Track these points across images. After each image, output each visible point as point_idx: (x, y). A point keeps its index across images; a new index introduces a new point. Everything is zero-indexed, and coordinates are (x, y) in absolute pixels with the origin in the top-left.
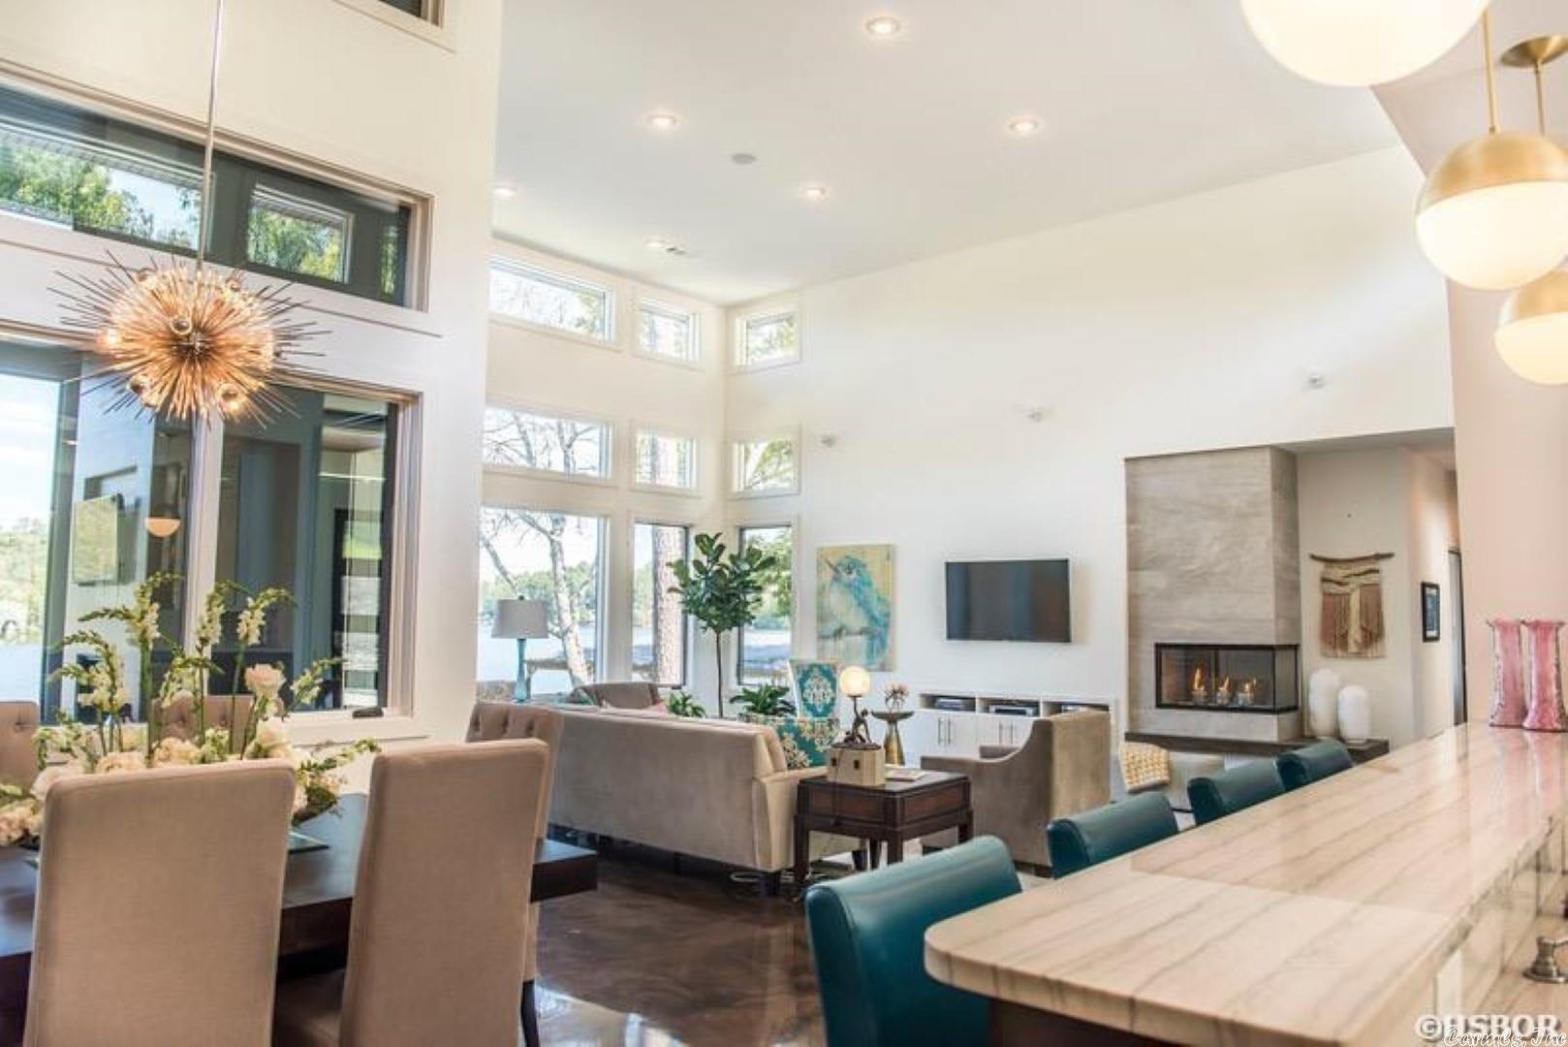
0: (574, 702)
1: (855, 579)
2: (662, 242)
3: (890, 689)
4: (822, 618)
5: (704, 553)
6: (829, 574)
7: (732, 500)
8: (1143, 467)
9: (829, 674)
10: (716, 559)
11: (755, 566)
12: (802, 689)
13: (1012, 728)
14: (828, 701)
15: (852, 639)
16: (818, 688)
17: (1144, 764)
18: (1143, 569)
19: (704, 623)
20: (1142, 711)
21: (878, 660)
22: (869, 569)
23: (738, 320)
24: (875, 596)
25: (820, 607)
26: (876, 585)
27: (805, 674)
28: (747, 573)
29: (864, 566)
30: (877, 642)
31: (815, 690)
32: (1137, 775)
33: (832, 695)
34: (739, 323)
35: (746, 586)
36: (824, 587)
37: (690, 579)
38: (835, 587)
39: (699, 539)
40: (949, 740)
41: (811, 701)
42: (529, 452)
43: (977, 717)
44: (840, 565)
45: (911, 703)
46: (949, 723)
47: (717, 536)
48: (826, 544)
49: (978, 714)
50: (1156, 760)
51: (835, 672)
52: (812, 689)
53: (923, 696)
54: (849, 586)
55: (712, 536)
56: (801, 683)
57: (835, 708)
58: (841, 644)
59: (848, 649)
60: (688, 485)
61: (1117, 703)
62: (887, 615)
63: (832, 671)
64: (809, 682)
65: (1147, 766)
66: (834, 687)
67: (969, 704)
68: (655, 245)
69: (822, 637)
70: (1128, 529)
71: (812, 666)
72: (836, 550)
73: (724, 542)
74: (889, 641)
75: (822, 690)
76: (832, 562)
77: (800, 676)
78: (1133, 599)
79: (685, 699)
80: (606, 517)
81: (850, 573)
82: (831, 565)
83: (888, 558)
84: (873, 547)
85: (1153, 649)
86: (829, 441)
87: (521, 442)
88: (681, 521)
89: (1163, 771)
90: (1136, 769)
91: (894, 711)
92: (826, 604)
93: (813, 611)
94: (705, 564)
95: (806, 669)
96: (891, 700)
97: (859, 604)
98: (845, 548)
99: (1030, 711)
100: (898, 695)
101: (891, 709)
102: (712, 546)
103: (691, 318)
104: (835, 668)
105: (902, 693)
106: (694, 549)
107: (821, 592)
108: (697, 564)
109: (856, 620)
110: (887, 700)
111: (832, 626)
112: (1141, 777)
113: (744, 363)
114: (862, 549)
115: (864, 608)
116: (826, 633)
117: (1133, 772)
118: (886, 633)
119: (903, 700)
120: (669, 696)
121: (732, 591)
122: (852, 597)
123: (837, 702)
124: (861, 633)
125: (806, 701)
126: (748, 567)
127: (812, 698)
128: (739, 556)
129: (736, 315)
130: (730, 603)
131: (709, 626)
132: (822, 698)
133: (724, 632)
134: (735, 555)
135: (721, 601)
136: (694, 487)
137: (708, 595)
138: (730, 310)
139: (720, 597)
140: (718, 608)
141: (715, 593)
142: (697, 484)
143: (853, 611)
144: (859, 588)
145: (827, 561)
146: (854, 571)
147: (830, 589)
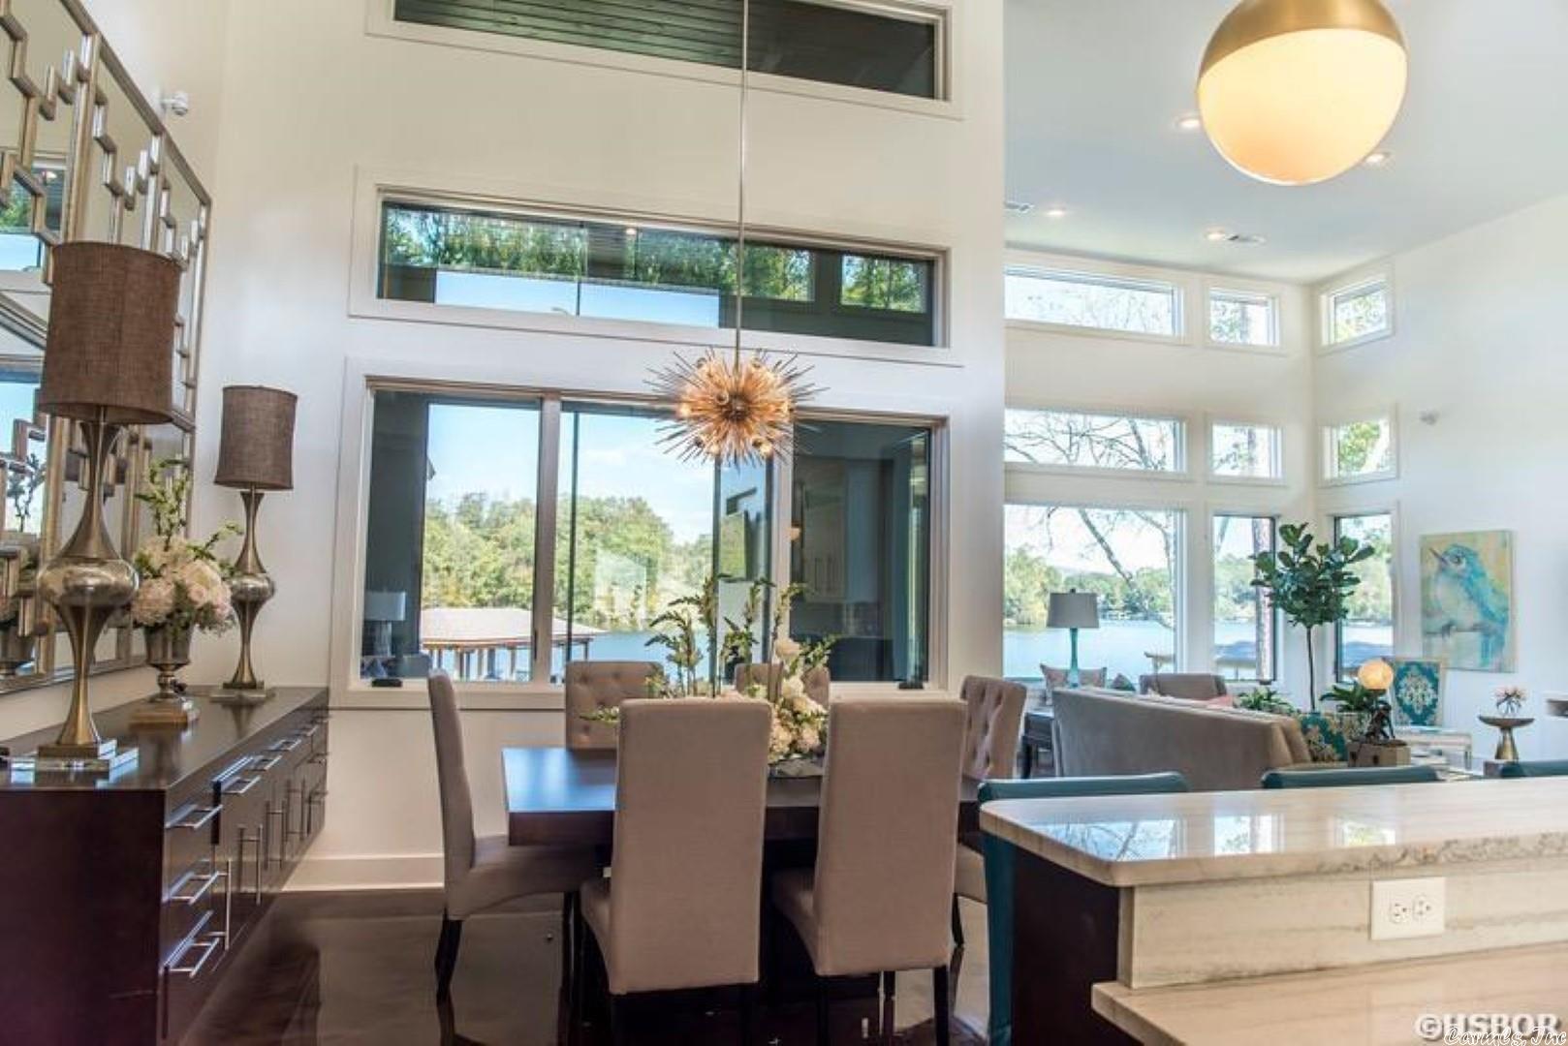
0: (1118, 688)
1: (1464, 571)
2: (1221, 232)
3: (1502, 692)
4: (1427, 613)
5: (1290, 544)
6: (1433, 565)
7: (1322, 488)
9: (1430, 674)
10: (1303, 552)
11: (1350, 557)
12: (1397, 690)
14: (1429, 702)
15: (1463, 635)
16: (1416, 688)
19: (1291, 617)
21: (1494, 661)
22: (1481, 556)
23: (1324, 297)
24: (1490, 588)
25: (1425, 599)
26: (1490, 575)
27: (1401, 671)
28: (1342, 564)
29: (1475, 555)
30: (1493, 640)
31: (1413, 690)
33: (1433, 697)
34: (1325, 300)
35: (1339, 579)
37: (1276, 571)
38: (1442, 579)
39: (1283, 530)
41: (1407, 701)
42: (1141, 446)
44: (1446, 553)
45: (1532, 709)
47: (1303, 527)
48: (1430, 532)
51: (1437, 673)
52: (1408, 689)
53: (1549, 700)
54: (1458, 577)
55: (1297, 526)
56: (1397, 687)
57: (1437, 711)
58: (1451, 641)
59: (1459, 646)
60: (1273, 475)
62: (1505, 609)
63: (1433, 671)
64: (1404, 682)
66: (1435, 688)
68: (1214, 237)
69: (1428, 634)
71: (1409, 665)
72: (1444, 537)
73: (1312, 533)
74: (1507, 639)
75: (1420, 691)
76: (1438, 551)
77: (1395, 676)
79: (1270, 694)
80: (1182, 511)
81: (1459, 562)
82: (1435, 554)
83: (1505, 545)
84: (1487, 535)
86: (1430, 419)
87: (1133, 437)
88: (1268, 512)
91: (1508, 717)
92: (1432, 598)
93: (1418, 605)
94: (1291, 554)
95: (1402, 666)
96: (1504, 705)
97: (1471, 598)
98: (1453, 535)
100: (1513, 699)
101: (1503, 715)
102: (1298, 537)
103: (1270, 302)
104: (1437, 666)
105: (1518, 697)
106: (1279, 538)
107: (1425, 583)
108: (1284, 556)
109: (1466, 614)
110: (1498, 704)
111: (1439, 622)
113: (1332, 341)
114: (1473, 535)
115: (1476, 602)
116: (1432, 630)
118: (1503, 631)
119: (1520, 707)
120: (1252, 691)
121: (1321, 584)
122: (1462, 589)
123: (1438, 704)
124: (1474, 629)
125: (1400, 701)
126: (1343, 558)
127: (1408, 698)
128: (1331, 547)
129: (1322, 293)
130: (1320, 597)
131: (1298, 620)
132: (1420, 699)
133: (1315, 627)
134: (1327, 546)
135: (1309, 594)
136: (1280, 475)
137: (1294, 588)
138: (1314, 288)
139: (1308, 590)
140: (1306, 602)
141: (1302, 585)
142: (1283, 472)
143: (1463, 605)
144: (1469, 579)
145: (1431, 550)
146: (1464, 561)
147: (1436, 580)
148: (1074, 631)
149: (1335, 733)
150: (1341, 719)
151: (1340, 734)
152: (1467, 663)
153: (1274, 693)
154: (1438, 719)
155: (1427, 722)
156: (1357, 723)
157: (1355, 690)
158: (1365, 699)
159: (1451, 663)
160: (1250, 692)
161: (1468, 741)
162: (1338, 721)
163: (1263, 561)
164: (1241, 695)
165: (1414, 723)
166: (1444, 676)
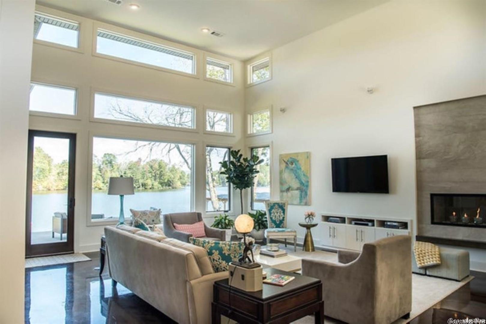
1: (294, 167)
2: (208, 29)
3: (307, 214)
4: (282, 183)
5: (235, 158)
6: (284, 165)
7: (246, 137)
8: (423, 111)
9: (282, 207)
10: (239, 161)
11: (256, 163)
12: (270, 214)
13: (362, 232)
14: (281, 218)
16: (277, 213)
17: (427, 254)
18: (424, 158)
19: (235, 186)
20: (424, 226)
21: (304, 201)
22: (300, 162)
23: (249, 66)
24: (302, 173)
26: (303, 169)
27: (271, 207)
28: (253, 166)
29: (298, 161)
30: (303, 194)
31: (276, 214)
32: (423, 260)
33: (283, 216)
34: (249, 68)
35: (252, 171)
36: (282, 171)
37: (229, 168)
38: (287, 171)
39: (232, 153)
40: (334, 236)
41: (274, 218)
43: (346, 226)
44: (288, 161)
45: (317, 220)
46: (334, 228)
47: (239, 151)
48: (283, 153)
49: (347, 225)
50: (433, 253)
51: (285, 206)
52: (274, 214)
53: (323, 216)
54: (292, 170)
55: (237, 151)
56: (270, 211)
57: (284, 222)
58: (289, 194)
59: (292, 196)
60: (230, 132)
61: (412, 221)
62: (308, 182)
63: (283, 206)
64: (273, 210)
65: (428, 256)
66: (284, 213)
67: (343, 220)
68: (205, 31)
69: (282, 191)
70: (416, 140)
71: (275, 204)
72: (287, 155)
73: (242, 153)
74: (308, 193)
75: (279, 214)
76: (285, 160)
77: (269, 208)
78: (419, 173)
79: (226, 217)
80: (193, 144)
81: (292, 164)
82: (285, 162)
83: (308, 157)
84: (302, 154)
85: (429, 196)
86: (283, 110)
88: (227, 146)
89: (438, 259)
90: (423, 257)
91: (309, 224)
92: (283, 178)
93: (279, 180)
94: (235, 162)
95: (272, 205)
96: (308, 219)
97: (296, 177)
98: (290, 154)
99: (370, 224)
100: (311, 216)
101: (307, 223)
102: (237, 155)
103: (230, 66)
104: (284, 204)
105: (312, 216)
106: (231, 156)
107: (281, 172)
108: (232, 163)
109: (295, 184)
110: (306, 219)
111: (285, 187)
112: (425, 261)
113: (251, 82)
114: (297, 154)
115: (298, 179)
117: (421, 258)
118: (307, 190)
119: (313, 219)
121: (245, 173)
122: (294, 174)
123: (285, 219)
124: (297, 189)
125: (271, 218)
126: (253, 164)
127: (274, 217)
128: (249, 159)
129: (248, 64)
130: (245, 178)
131: (237, 187)
132: (278, 217)
133: (243, 190)
134: (247, 158)
135: (241, 177)
136: (232, 132)
137: (235, 175)
138: (245, 62)
139: (240, 176)
140: (239, 180)
141: (238, 174)
142: (233, 131)
143: (294, 180)
144: (296, 171)
145: (284, 160)
146: (294, 164)
147: (285, 171)
148: (122, 196)
149: (226, 255)
150: (230, 246)
151: (229, 255)
152: (295, 202)
153: (228, 216)
154: (285, 225)
155: (281, 226)
156: (238, 248)
157: (257, 214)
158: (260, 217)
159: (289, 202)
160: (219, 216)
161: (294, 234)
162: (228, 247)
163: (224, 164)
164: (216, 217)
165: (276, 227)
166: (287, 207)
